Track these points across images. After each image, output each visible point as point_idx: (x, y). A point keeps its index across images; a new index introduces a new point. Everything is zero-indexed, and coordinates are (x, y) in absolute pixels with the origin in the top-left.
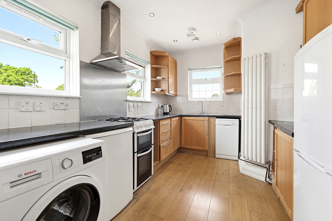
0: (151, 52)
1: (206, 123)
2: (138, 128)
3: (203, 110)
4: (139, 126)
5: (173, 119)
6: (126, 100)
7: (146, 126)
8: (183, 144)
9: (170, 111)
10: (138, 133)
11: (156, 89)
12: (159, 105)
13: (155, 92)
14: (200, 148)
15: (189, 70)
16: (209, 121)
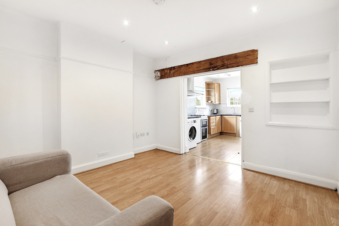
0: (206, 82)
1: (235, 119)
2: (202, 118)
3: (235, 112)
4: (203, 118)
5: (217, 117)
6: (196, 108)
7: (205, 118)
8: (223, 130)
9: (217, 113)
10: (202, 120)
11: (208, 101)
12: (210, 109)
13: (208, 103)
14: (232, 132)
15: (227, 89)
16: (236, 118)
